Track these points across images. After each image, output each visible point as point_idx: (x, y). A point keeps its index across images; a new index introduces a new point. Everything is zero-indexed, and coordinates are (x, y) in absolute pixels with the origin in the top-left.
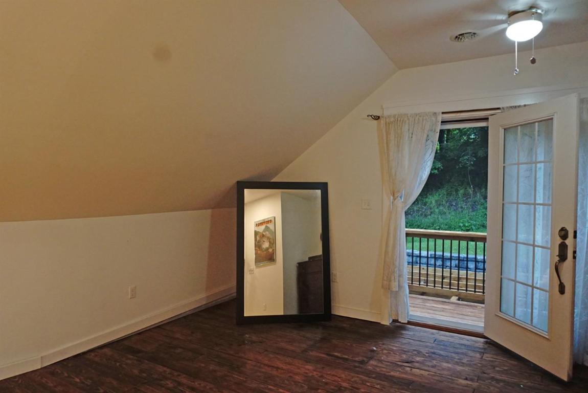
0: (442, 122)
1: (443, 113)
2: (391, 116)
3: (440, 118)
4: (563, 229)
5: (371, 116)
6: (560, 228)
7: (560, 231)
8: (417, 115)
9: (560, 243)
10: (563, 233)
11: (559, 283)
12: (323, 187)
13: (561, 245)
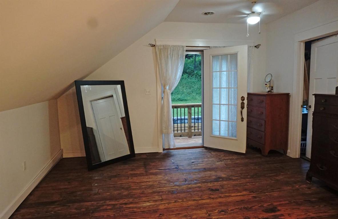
0: (186, 51)
1: (186, 46)
2: (161, 45)
3: (186, 48)
4: (242, 97)
5: (151, 44)
6: (241, 97)
7: (241, 98)
8: (174, 46)
9: (241, 102)
10: (243, 98)
11: (241, 117)
12: (122, 83)
13: (241, 103)
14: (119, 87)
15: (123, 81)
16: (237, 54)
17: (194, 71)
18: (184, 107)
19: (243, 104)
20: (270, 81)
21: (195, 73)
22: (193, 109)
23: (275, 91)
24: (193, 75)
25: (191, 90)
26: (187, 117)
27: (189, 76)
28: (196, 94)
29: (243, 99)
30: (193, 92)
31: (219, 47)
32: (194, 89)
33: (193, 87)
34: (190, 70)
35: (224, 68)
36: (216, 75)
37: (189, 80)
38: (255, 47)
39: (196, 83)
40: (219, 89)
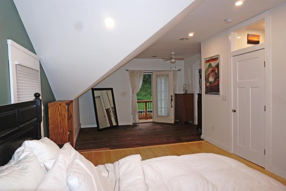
0: (144, 73)
1: (144, 71)
5: (126, 70)
11: (171, 105)
12: (111, 89)
13: (171, 99)
14: (110, 91)
15: (112, 88)
16: (168, 75)
17: (148, 79)
18: (143, 102)
19: (172, 99)
20: (185, 88)
21: (149, 81)
22: (148, 103)
23: (188, 93)
24: (148, 82)
25: (146, 93)
26: (145, 110)
27: (145, 83)
28: (150, 96)
29: (172, 96)
30: (148, 95)
31: (160, 71)
32: (149, 93)
33: (148, 91)
34: (146, 79)
35: (163, 81)
36: (159, 85)
37: (145, 86)
38: (178, 70)
39: (150, 88)
40: (160, 92)
